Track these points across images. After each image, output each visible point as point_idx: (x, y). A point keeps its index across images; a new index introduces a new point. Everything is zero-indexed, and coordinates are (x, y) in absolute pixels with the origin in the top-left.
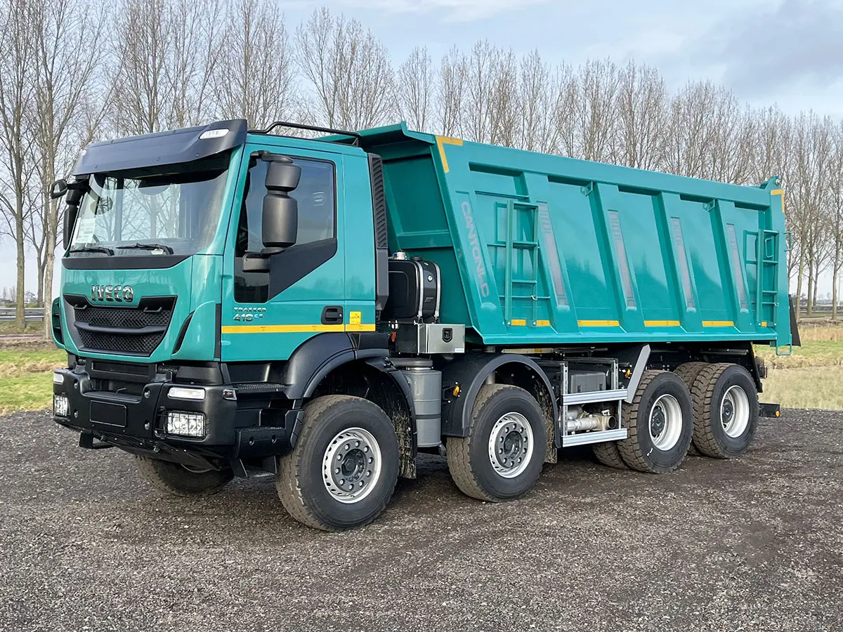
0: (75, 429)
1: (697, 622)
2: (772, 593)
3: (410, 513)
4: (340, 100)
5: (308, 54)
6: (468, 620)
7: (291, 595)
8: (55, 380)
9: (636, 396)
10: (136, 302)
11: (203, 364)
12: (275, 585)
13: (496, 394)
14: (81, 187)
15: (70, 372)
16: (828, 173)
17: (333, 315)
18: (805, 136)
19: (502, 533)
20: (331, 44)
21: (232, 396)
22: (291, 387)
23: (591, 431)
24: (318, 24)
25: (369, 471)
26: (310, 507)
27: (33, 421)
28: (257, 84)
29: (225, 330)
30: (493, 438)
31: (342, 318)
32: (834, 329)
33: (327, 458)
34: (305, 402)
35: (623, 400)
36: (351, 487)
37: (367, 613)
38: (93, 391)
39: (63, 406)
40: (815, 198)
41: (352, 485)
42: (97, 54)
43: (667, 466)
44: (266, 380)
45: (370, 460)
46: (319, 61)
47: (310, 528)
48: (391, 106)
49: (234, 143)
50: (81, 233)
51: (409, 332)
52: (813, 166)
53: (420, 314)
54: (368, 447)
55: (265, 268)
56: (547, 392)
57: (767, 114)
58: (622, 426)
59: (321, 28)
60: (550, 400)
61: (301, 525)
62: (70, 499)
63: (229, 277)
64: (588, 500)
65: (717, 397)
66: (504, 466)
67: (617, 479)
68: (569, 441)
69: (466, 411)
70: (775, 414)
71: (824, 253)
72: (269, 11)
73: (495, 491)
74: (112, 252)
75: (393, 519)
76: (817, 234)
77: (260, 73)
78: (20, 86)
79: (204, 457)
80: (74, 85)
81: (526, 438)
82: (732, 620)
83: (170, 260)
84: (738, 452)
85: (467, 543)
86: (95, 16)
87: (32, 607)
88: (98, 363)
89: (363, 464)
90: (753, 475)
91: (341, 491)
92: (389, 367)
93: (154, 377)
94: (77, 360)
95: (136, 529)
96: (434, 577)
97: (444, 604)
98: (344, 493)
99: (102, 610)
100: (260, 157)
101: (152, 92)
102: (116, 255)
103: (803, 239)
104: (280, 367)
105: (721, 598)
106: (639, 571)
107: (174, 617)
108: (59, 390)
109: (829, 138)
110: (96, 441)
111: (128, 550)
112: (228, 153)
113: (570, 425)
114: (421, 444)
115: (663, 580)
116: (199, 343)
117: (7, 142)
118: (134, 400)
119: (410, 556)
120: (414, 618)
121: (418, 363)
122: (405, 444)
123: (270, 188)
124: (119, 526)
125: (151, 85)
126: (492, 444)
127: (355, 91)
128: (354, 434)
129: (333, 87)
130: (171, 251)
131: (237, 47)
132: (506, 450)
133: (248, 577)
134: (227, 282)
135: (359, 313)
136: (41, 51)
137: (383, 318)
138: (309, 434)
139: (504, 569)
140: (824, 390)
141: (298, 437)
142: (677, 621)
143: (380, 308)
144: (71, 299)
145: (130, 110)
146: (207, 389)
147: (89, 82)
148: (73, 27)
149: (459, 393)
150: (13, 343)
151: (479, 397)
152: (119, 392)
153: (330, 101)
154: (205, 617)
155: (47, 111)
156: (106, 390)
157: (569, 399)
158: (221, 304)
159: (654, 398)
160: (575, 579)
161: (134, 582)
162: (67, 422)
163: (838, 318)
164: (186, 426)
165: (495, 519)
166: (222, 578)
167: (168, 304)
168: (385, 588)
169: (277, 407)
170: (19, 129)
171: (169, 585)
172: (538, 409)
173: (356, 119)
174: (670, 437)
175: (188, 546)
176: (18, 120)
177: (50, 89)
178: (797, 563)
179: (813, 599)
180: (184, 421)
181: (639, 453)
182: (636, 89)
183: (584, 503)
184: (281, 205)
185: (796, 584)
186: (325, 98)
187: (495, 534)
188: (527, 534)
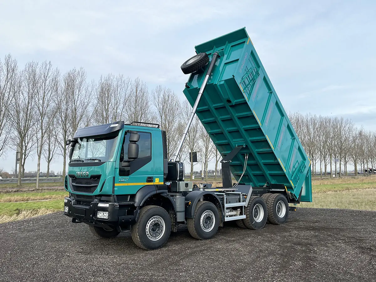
0: (71, 217)
1: (261, 279)
2: (287, 270)
3: (175, 244)
4: (164, 112)
5: (155, 98)
6: (187, 279)
7: (132, 271)
8: (65, 201)
9: (248, 204)
10: (89, 177)
11: (109, 196)
12: (128, 268)
13: (203, 204)
14: (75, 142)
15: (69, 199)
16: (317, 132)
17: (150, 180)
18: (308, 121)
19: (203, 250)
20: (162, 96)
21: (117, 206)
22: (136, 203)
23: (234, 216)
24: (158, 90)
25: (161, 230)
26: (142, 242)
27: (62, 214)
28: (139, 108)
29: (116, 185)
30: (202, 219)
31: (153, 180)
32: (322, 181)
33: (147, 226)
34: (141, 208)
35: (244, 206)
36: (155, 235)
37: (155, 277)
38: (76, 205)
39: (67, 209)
40: (313, 140)
41: (156, 235)
42: (90, 100)
43: (259, 228)
44: (128, 201)
45: (161, 227)
46: (158, 101)
47: (142, 249)
48: (180, 113)
49: (121, 128)
50: (75, 156)
51: (175, 185)
52: (312, 130)
53: (178, 179)
54: (161, 222)
55: (128, 165)
56: (219, 203)
57: (296, 114)
58: (244, 214)
59: (159, 91)
60: (220, 206)
61: (140, 248)
62: (68, 240)
63: (118, 168)
64: (233, 239)
65: (275, 204)
66: (206, 228)
67: (243, 232)
68: (227, 219)
69: (193, 210)
70: (294, 210)
71: (317, 157)
72: (143, 86)
73: (202, 236)
74: (83, 161)
75: (169, 246)
76: (315, 151)
77: (140, 105)
78: (67, 110)
79: (109, 226)
80: (83, 109)
81: (213, 219)
82: (272, 279)
83: (100, 163)
84: (283, 223)
85: (191, 254)
86: (90, 89)
87: (49, 276)
88: (78, 196)
89: (159, 228)
90: (287, 230)
91: (152, 237)
92: (168, 196)
93: (94, 200)
94: (72, 195)
95: (87, 250)
96: (179, 265)
97: (181, 274)
98: (153, 237)
99: (71, 277)
100: (128, 132)
101: (107, 111)
102: (85, 162)
103: (310, 153)
104: (133, 196)
105: (270, 271)
106: (245, 263)
107: (94, 279)
108: (66, 204)
109: (316, 121)
110: (77, 221)
111: (83, 257)
112: (118, 131)
113: (227, 214)
114: (178, 220)
115: (252, 265)
116: (107, 189)
117: (62, 127)
118: (88, 207)
119: (173, 258)
120: (170, 279)
121: (178, 194)
122: (173, 221)
123: (130, 141)
124: (82, 249)
125: (107, 108)
126: (201, 221)
127: (169, 110)
128: (156, 218)
129: (162, 108)
130: (100, 161)
131: (133, 97)
132: (206, 223)
133: (120, 265)
134: (117, 170)
135: (158, 179)
136: (73, 99)
137: (166, 180)
138: (142, 218)
139: (202, 262)
140: (316, 201)
141: (138, 218)
142: (254, 279)
143: (165, 177)
144: (70, 176)
145: (100, 116)
146: (110, 203)
147: (88, 108)
148: (84, 92)
149: (191, 204)
150: (61, 189)
151: (197, 205)
152: (84, 205)
153: (161, 113)
154: (104, 279)
155: (75, 118)
156: (80, 204)
157: (226, 205)
158: (115, 177)
159: (254, 205)
160: (224, 265)
161: (83, 267)
162: (68, 214)
163: (323, 177)
164: (103, 215)
165: (202, 246)
166: (111, 266)
167: (98, 177)
168: (163, 269)
169: (131, 209)
170: (66, 123)
171: (94, 268)
172: (216, 209)
173: (169, 118)
174: (260, 217)
175: (103, 255)
176: (66, 120)
177: (76, 110)
178: (296, 259)
179: (300, 271)
180: (102, 214)
181: (250, 223)
183: (232, 240)
184: (134, 146)
185: (295, 266)
186: (160, 112)
187: (201, 251)
188: (211, 251)
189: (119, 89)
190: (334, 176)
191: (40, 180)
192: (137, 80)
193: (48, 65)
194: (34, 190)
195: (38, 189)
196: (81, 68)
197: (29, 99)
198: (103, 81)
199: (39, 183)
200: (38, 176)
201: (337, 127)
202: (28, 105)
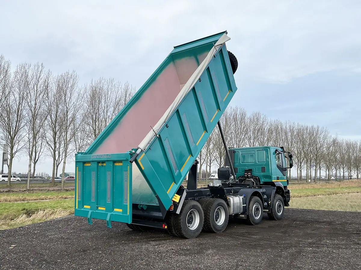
18: (287, 128)
32: (299, 185)
57: (276, 121)
163: (299, 182)
176: (56, 122)
177: (67, 113)
182: (238, 114)
189: (109, 93)
190: (310, 181)
191: (30, 180)
192: (126, 84)
193: (41, 67)
194: (25, 191)
195: (29, 190)
196: (74, 71)
197: (20, 100)
198: (93, 84)
199: (30, 184)
200: (29, 176)
201: (313, 135)
202: (19, 106)
